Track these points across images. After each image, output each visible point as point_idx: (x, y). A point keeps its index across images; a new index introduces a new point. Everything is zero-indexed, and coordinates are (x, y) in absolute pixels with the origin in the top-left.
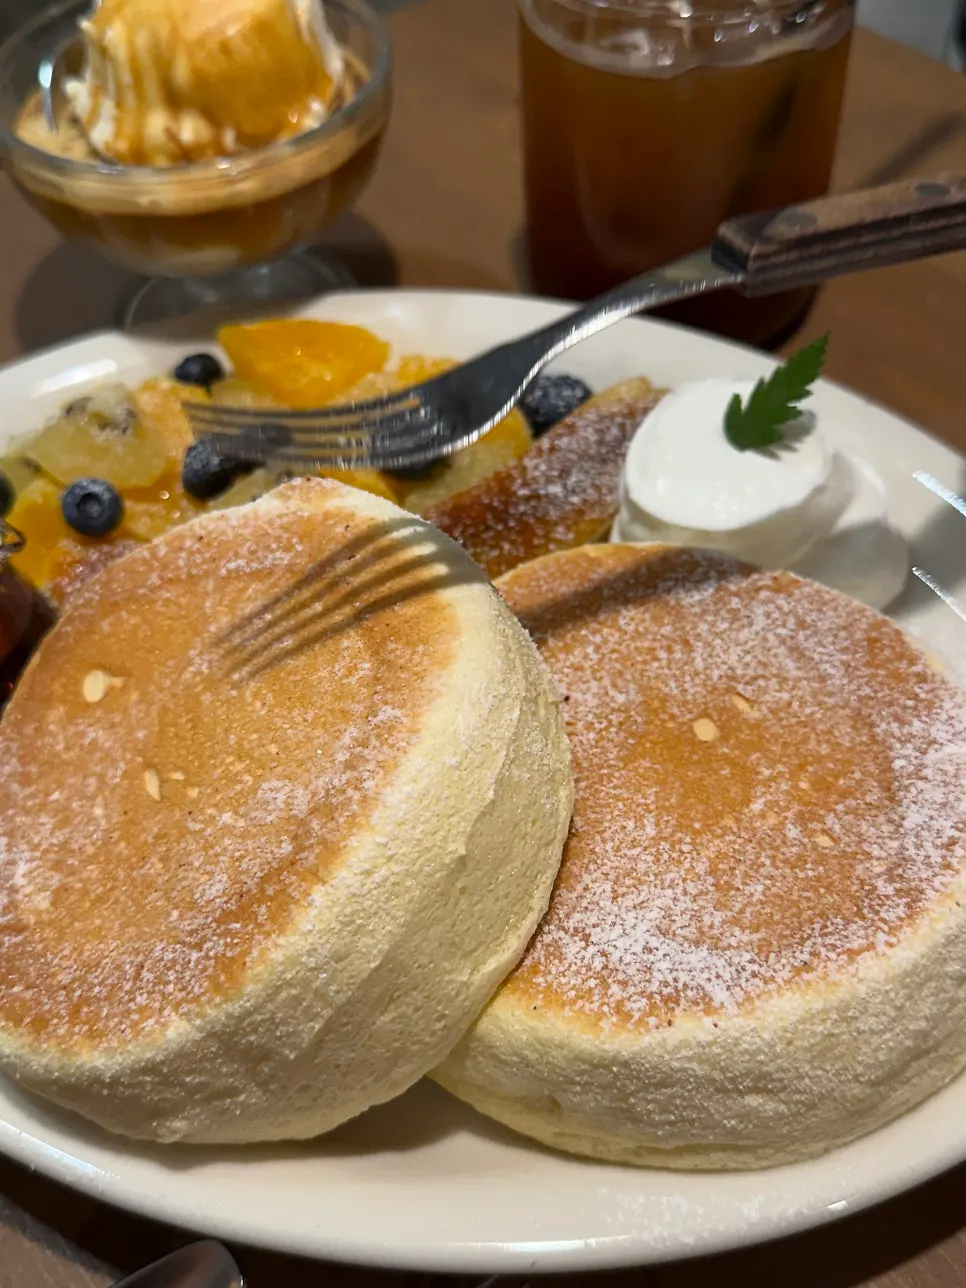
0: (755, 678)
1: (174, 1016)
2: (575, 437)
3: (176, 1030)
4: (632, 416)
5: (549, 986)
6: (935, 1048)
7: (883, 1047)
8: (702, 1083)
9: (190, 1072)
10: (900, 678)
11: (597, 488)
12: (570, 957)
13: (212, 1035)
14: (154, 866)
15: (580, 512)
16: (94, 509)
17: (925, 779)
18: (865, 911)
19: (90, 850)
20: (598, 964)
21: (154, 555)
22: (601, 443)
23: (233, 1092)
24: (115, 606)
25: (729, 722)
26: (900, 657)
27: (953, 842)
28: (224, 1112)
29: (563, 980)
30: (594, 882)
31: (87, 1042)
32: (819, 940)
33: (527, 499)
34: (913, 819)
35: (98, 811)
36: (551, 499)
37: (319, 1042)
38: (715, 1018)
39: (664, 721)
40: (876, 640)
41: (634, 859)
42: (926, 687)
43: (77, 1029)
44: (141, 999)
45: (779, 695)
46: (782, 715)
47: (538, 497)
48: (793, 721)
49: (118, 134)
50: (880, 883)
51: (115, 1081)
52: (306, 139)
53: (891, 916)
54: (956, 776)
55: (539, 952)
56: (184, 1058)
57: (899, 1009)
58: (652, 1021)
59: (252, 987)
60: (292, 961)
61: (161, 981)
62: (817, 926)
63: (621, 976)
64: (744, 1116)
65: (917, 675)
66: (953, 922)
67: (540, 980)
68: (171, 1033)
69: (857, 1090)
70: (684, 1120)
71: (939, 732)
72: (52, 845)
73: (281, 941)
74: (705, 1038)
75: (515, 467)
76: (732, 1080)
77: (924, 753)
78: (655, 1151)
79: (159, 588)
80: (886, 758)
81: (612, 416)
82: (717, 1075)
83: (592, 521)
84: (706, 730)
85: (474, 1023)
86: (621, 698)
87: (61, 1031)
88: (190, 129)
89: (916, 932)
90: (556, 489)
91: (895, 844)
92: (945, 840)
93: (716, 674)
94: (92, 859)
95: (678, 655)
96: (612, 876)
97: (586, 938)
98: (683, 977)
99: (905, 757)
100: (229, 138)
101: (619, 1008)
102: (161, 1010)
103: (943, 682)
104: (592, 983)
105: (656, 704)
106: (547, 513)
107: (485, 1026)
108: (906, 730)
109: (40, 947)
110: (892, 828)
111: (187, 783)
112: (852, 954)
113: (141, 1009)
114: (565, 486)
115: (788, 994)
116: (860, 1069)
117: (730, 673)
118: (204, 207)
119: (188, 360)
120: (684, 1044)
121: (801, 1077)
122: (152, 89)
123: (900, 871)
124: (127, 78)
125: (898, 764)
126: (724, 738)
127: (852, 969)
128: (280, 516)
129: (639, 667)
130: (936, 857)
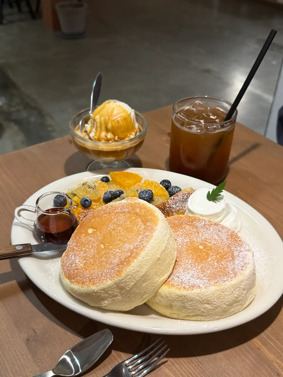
0: (210, 239)
1: (109, 280)
2: (178, 197)
3: (109, 282)
4: (189, 194)
5: (172, 284)
6: (239, 301)
7: (229, 298)
8: (198, 301)
9: (110, 291)
10: (236, 240)
11: (182, 207)
12: (176, 280)
13: (115, 283)
14: (104, 259)
15: (179, 211)
16: (87, 203)
17: (240, 257)
18: (227, 275)
19: (91, 257)
20: (181, 281)
21: (102, 209)
22: (183, 199)
23: (116, 296)
24: (95, 217)
25: (205, 246)
26: (237, 237)
27: (243, 266)
28: (114, 300)
29: (174, 283)
30: (180, 269)
31: (92, 285)
32: (219, 279)
33: (169, 207)
34: (237, 262)
35: (92, 251)
36: (173, 208)
37: (132, 288)
38: (200, 289)
39: (194, 245)
40: (232, 234)
41: (188, 266)
42: (241, 242)
43: (90, 283)
44: (103, 278)
45: (214, 242)
46: (215, 245)
47: (171, 207)
48: (217, 246)
49: (95, 135)
50: (230, 272)
51: (97, 292)
52: (131, 140)
53: (232, 276)
54: (245, 256)
55: (170, 279)
56: (110, 288)
57: (233, 291)
58: (190, 289)
59: (123, 275)
60: (130, 271)
61: (106, 275)
62: (219, 277)
63: (185, 283)
64: (205, 308)
65: (239, 240)
66: (242, 278)
67: (170, 283)
68: (108, 283)
69: (224, 306)
70: (194, 309)
71: (242, 249)
72: (83, 256)
73: (129, 267)
74: (198, 292)
75: (166, 201)
76: (203, 301)
77: (240, 253)
78: (189, 316)
79: (103, 214)
80: (233, 253)
81: (185, 194)
82: (200, 299)
83: (181, 212)
84: (201, 247)
85: (158, 290)
86: (186, 241)
87: (88, 284)
88: (110, 136)
89: (235, 279)
90: (174, 206)
91: (233, 266)
92: (242, 266)
93: (203, 238)
94: (91, 258)
95: (196, 234)
96: (183, 268)
97: (179, 277)
98: (195, 283)
99: (236, 253)
100: (116, 138)
101: (184, 287)
102: (106, 279)
103: (244, 242)
104: (179, 284)
105: (192, 242)
106: (172, 210)
107: (160, 290)
108: (237, 249)
109: (82, 272)
110: (233, 264)
111: (109, 245)
112: (224, 281)
113: (103, 279)
114: (176, 206)
115: (213, 286)
116: (225, 302)
117: (206, 238)
118: (111, 150)
119: (103, 178)
120: (195, 293)
121: (215, 302)
122: (103, 127)
123: (234, 270)
124: (99, 125)
125: (235, 254)
126: (204, 248)
127: (224, 283)
128: (126, 203)
129: (189, 236)
130: (240, 268)
